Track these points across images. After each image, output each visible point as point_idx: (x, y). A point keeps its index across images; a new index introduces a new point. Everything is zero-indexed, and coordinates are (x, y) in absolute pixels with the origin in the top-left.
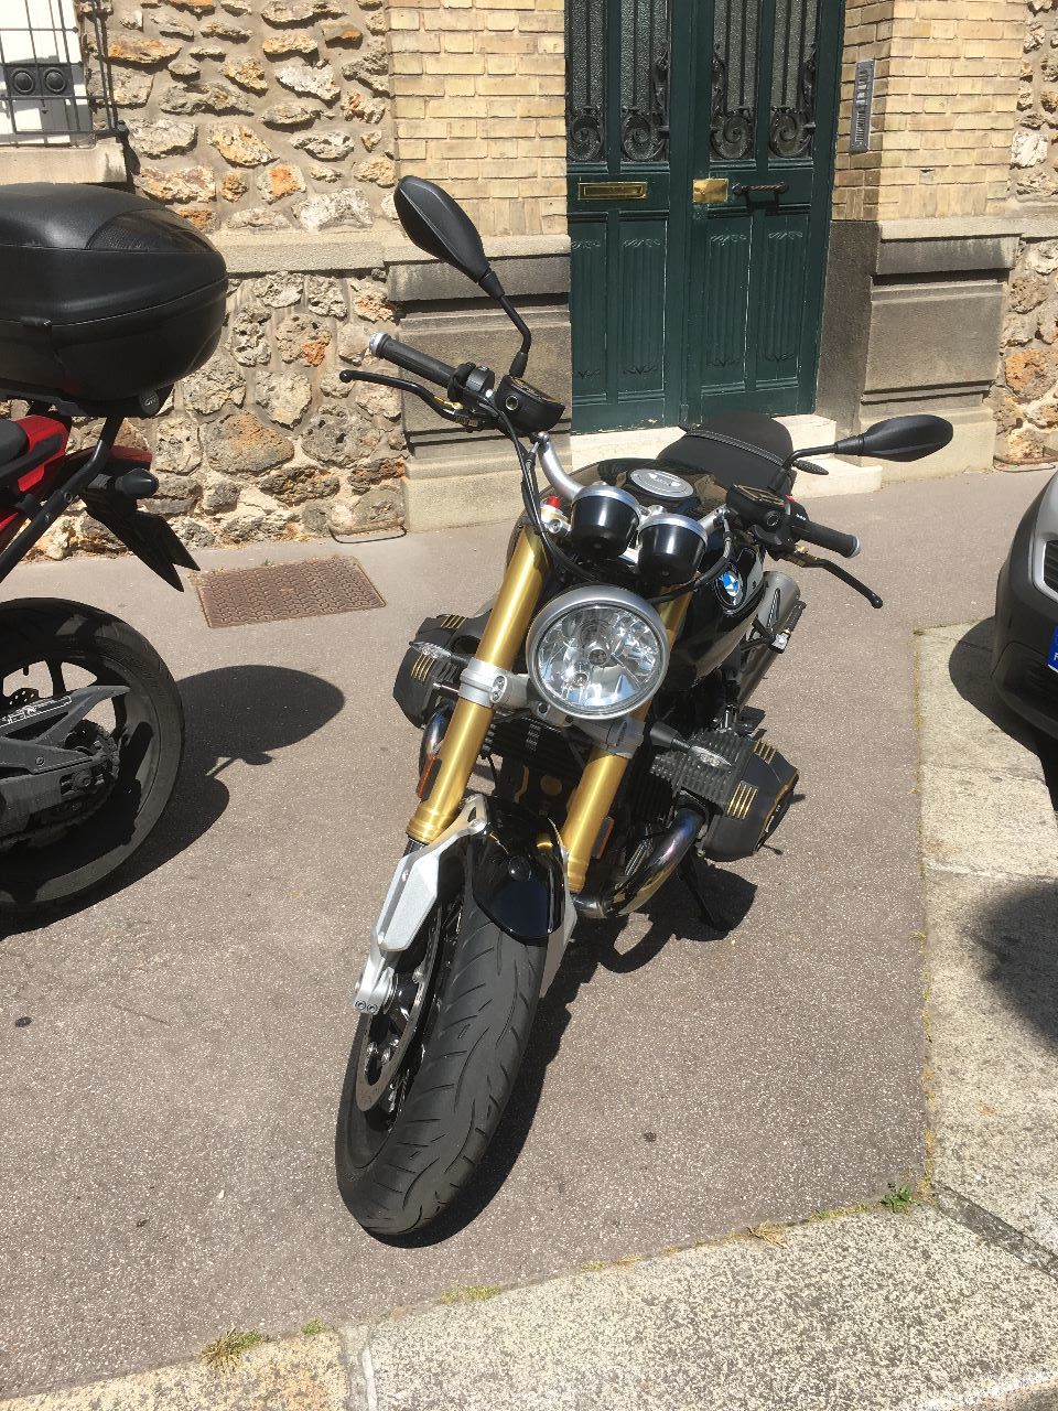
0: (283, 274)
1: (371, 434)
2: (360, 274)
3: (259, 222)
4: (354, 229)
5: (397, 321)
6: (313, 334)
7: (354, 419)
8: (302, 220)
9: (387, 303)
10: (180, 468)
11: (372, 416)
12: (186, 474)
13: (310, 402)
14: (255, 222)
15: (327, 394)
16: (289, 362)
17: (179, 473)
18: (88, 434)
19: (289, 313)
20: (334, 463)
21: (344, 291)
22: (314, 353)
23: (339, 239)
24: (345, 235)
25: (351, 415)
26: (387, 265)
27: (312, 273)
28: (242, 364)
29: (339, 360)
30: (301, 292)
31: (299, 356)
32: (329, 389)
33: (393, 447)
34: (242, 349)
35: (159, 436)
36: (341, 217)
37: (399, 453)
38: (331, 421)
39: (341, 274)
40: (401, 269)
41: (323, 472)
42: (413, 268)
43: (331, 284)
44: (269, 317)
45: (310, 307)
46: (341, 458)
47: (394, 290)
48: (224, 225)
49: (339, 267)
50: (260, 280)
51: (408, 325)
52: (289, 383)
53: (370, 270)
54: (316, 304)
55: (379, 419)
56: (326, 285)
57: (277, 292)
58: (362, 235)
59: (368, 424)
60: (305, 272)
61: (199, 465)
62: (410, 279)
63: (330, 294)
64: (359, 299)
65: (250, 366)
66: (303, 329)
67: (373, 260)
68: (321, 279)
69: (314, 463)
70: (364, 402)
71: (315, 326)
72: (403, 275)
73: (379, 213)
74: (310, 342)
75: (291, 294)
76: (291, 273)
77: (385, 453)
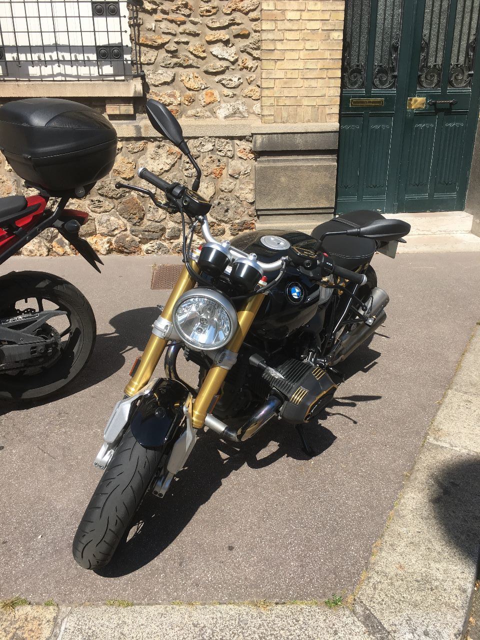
0: (207, 137)
1: (241, 209)
2: (241, 138)
3: (198, 115)
4: (240, 118)
5: (256, 160)
6: (218, 164)
7: (233, 202)
8: (217, 114)
9: (252, 152)
10: (157, 220)
11: (242, 201)
12: (159, 222)
13: (214, 194)
14: (197, 115)
15: (222, 191)
16: (206, 176)
17: (156, 222)
18: (121, 203)
19: (208, 154)
20: (223, 221)
21: (233, 146)
22: (218, 172)
23: (233, 123)
24: (236, 121)
25: (232, 200)
26: (253, 134)
27: (219, 137)
28: (186, 176)
29: (229, 176)
30: (214, 146)
31: (211, 173)
32: (223, 189)
33: (250, 216)
34: (187, 170)
35: (149, 205)
36: (235, 113)
37: (252, 218)
38: (223, 203)
39: (232, 138)
40: (259, 136)
41: (218, 225)
42: (264, 136)
43: (227, 143)
44: (199, 156)
45: (218, 152)
46: (226, 219)
47: (255, 146)
48: (183, 116)
49: (231, 135)
50: (196, 140)
51: (260, 162)
52: (206, 185)
53: (245, 136)
54: (220, 151)
55: (245, 203)
56: (225, 143)
57: (204, 146)
58: (243, 122)
59: (239, 205)
60: (216, 137)
61: (165, 219)
62: (262, 142)
63: (227, 147)
64: (239, 149)
65: (189, 177)
66: (214, 162)
67: (246, 132)
68: (223, 140)
69: (214, 220)
70: (238, 195)
71: (219, 161)
72: (259, 139)
73: (252, 111)
74: (216, 167)
75: (209, 146)
76: (210, 137)
77: (246, 218)
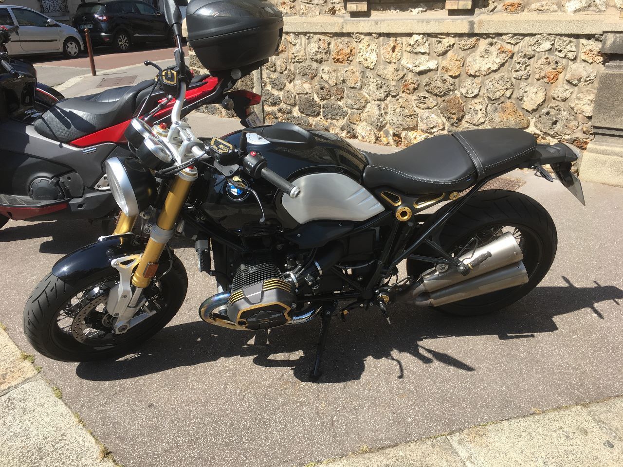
0: (545, 35)
1: (574, 123)
2: (589, 37)
3: (543, 9)
4: (594, 13)
5: (604, 64)
6: (554, 67)
7: (565, 113)
8: (566, 8)
9: (600, 53)
10: (474, 122)
11: (576, 113)
12: (477, 126)
13: (544, 101)
14: (541, 9)
15: (554, 99)
16: (538, 80)
17: (474, 125)
18: (444, 101)
19: (545, 55)
20: (549, 135)
21: (577, 46)
22: (552, 76)
23: (589, 17)
25: (564, 111)
26: (604, 32)
27: (561, 35)
28: (515, 78)
29: (565, 81)
30: (553, 44)
31: (544, 77)
32: (555, 96)
33: (584, 133)
34: (517, 71)
35: (470, 106)
36: (589, 6)
37: (587, 136)
38: (553, 112)
39: (577, 36)
40: (610, 35)
41: (543, 138)
42: (618, 35)
43: (570, 42)
44: (534, 56)
45: (557, 53)
46: (552, 133)
47: (603, 46)
48: (526, 10)
49: (576, 32)
50: (533, 37)
51: (608, 67)
52: (535, 90)
53: (595, 35)
54: (560, 51)
55: (580, 116)
56: (567, 42)
57: (540, 44)
58: (597, 16)
59: (572, 118)
60: (557, 35)
61: (484, 123)
62: (614, 42)
63: (568, 47)
64: (585, 50)
65: (518, 79)
66: (549, 63)
67: (596, 30)
68: (565, 39)
69: (538, 132)
70: (572, 105)
71: (557, 63)
72: (610, 39)
73: (612, 4)
74: (551, 70)
75: (547, 45)
76: (549, 34)
77: (579, 135)
